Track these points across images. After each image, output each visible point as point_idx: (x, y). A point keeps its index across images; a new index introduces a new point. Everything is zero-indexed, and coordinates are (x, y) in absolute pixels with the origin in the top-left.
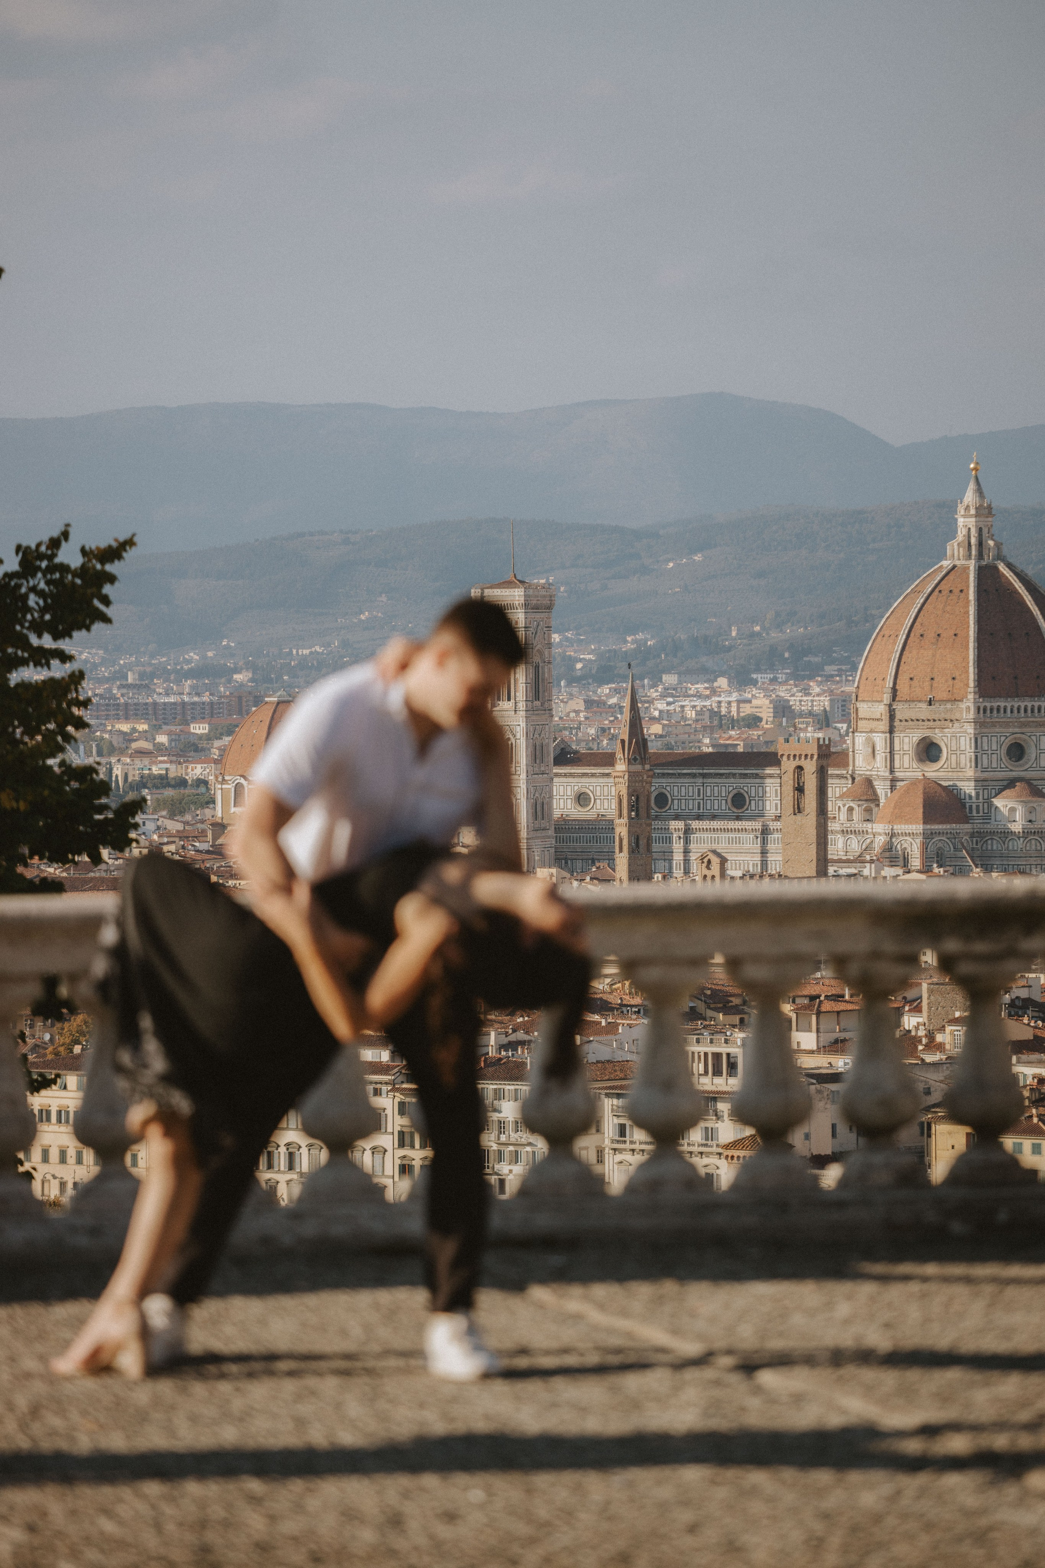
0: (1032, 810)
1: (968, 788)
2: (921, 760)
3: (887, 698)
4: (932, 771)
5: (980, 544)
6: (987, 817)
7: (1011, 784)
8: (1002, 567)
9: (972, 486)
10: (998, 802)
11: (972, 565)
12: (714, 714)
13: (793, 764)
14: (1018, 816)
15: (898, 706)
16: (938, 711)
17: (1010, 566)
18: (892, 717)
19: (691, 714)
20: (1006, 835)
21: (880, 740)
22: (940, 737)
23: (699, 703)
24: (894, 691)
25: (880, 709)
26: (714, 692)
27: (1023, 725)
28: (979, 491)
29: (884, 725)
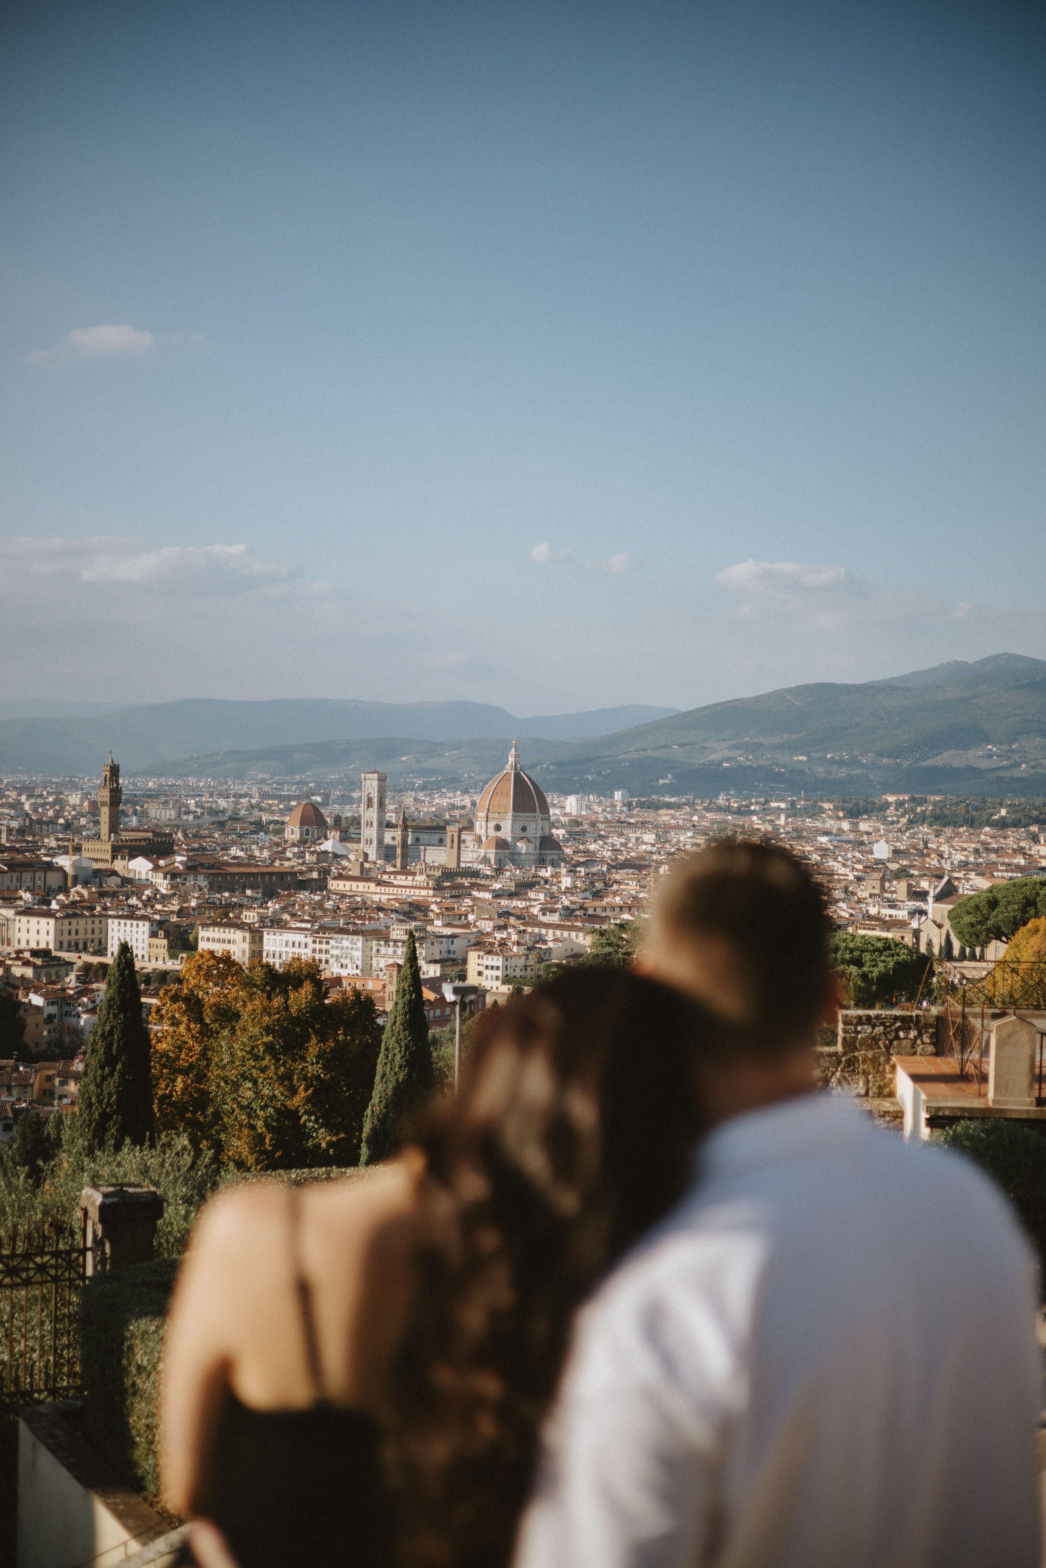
0: (528, 847)
1: (509, 839)
2: (495, 830)
3: (486, 811)
4: (499, 834)
5: (515, 766)
6: (515, 848)
7: (522, 838)
8: (522, 773)
9: (513, 749)
10: (518, 844)
11: (513, 772)
12: (453, 805)
13: (451, 834)
14: (524, 848)
15: (489, 814)
16: (502, 815)
17: (524, 773)
18: (487, 817)
19: (445, 804)
20: (520, 854)
21: (484, 824)
22: (501, 824)
23: (448, 800)
24: (488, 809)
25: (484, 815)
26: (455, 797)
27: (526, 821)
28: (516, 750)
29: (485, 819)
